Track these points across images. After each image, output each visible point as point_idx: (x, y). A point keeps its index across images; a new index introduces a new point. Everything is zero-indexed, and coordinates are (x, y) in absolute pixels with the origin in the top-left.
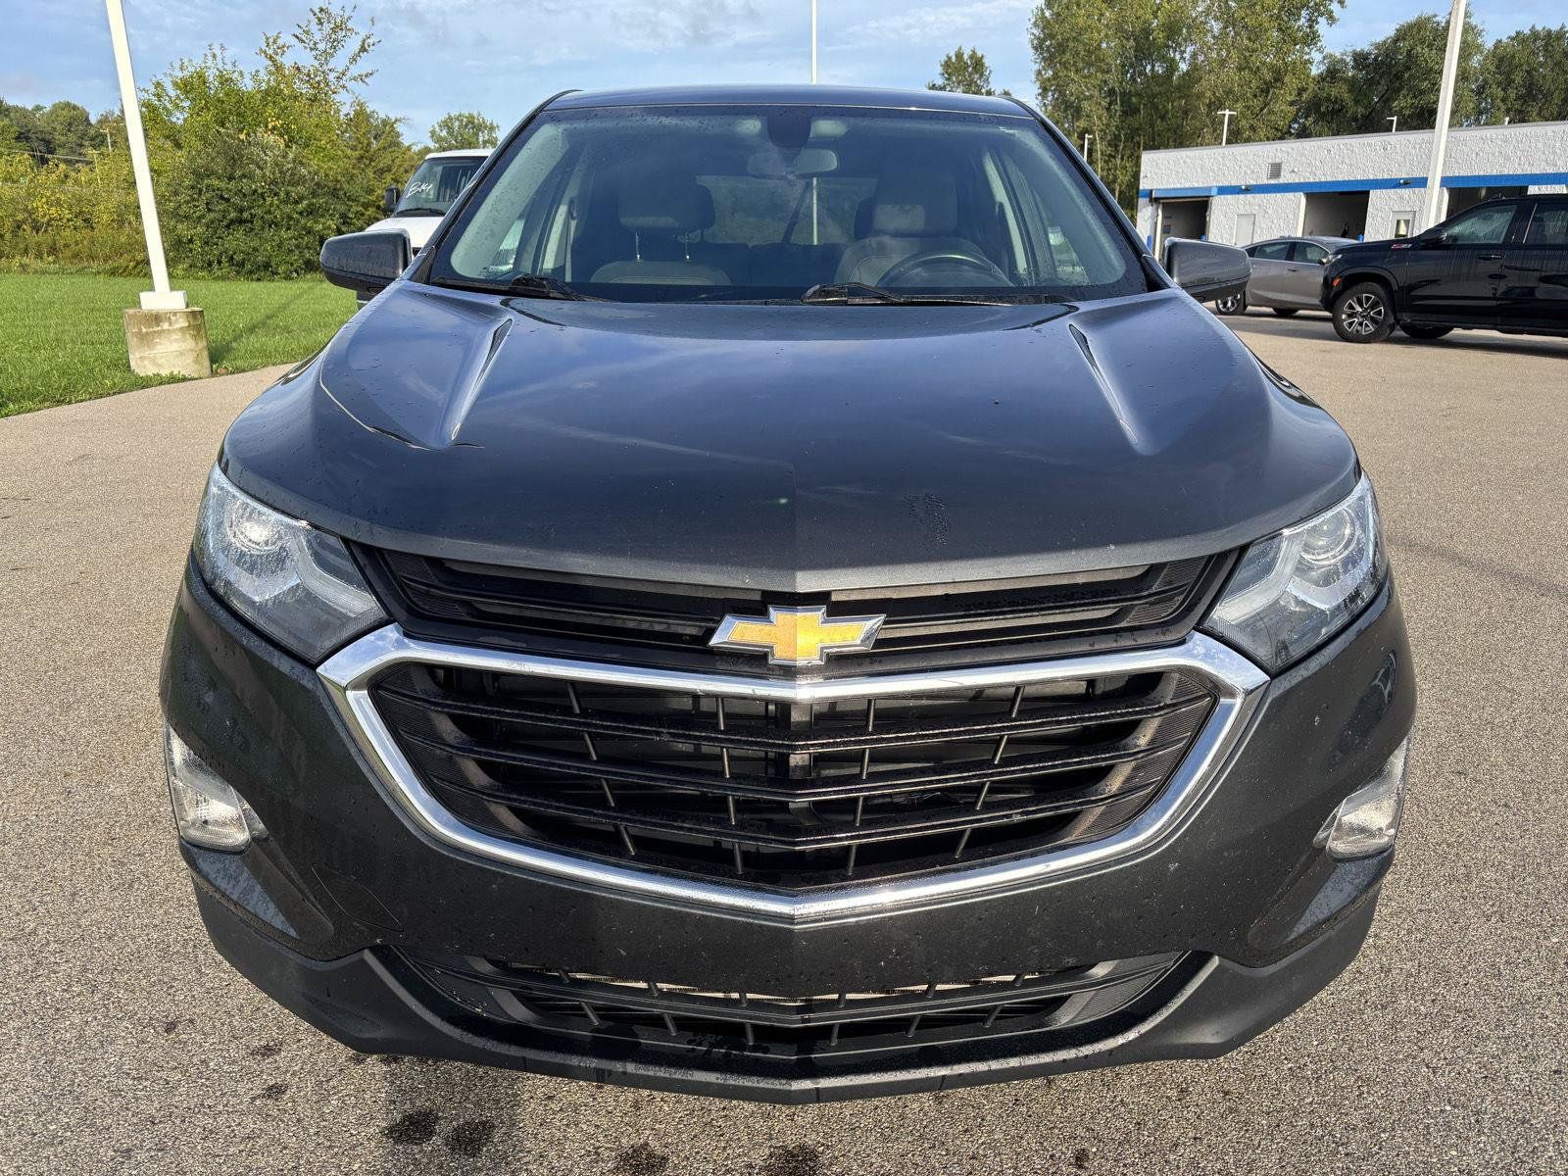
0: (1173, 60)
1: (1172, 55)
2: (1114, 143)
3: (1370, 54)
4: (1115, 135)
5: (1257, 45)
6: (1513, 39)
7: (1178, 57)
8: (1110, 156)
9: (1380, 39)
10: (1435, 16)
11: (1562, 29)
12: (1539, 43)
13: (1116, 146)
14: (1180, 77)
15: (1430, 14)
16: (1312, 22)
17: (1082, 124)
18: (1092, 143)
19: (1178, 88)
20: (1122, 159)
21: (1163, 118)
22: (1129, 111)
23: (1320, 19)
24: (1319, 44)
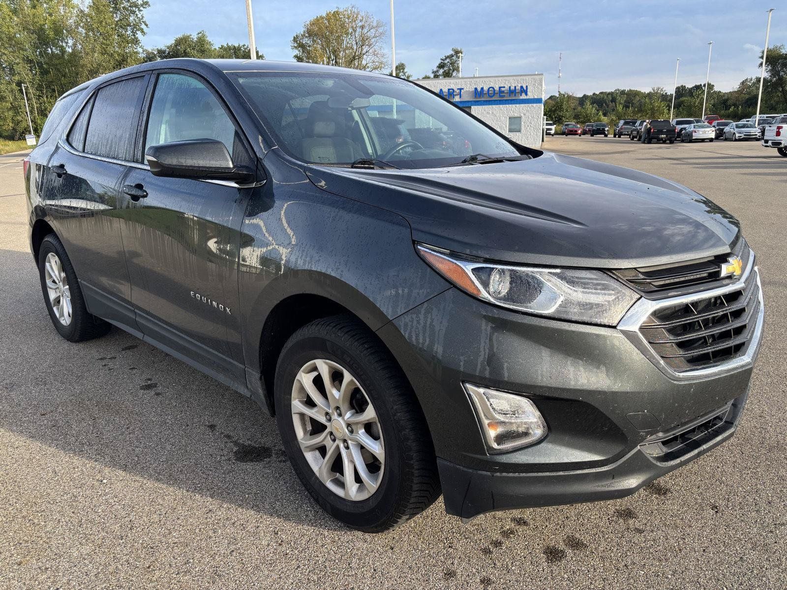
0: (62, 46)
1: (61, 44)
2: (39, 88)
3: (165, 51)
4: (39, 84)
5: (108, 42)
6: (221, 48)
7: (64, 45)
8: (39, 96)
9: (169, 44)
10: (191, 35)
11: (239, 46)
12: (232, 51)
13: (41, 91)
14: (68, 56)
15: (188, 34)
16: (134, 34)
17: (17, 78)
18: (27, 88)
19: (69, 61)
20: (47, 97)
21: (64, 76)
22: (44, 72)
23: (137, 32)
24: (140, 44)
